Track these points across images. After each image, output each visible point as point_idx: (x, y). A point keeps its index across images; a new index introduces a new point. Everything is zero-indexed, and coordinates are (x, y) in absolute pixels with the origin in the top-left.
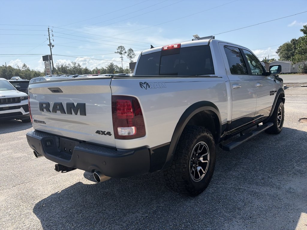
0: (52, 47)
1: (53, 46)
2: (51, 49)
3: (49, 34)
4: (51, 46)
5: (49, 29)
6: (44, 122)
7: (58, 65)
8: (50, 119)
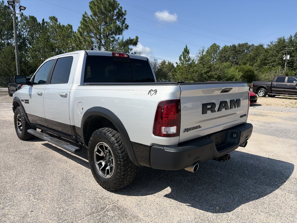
6: (199, 127)
8: (213, 119)
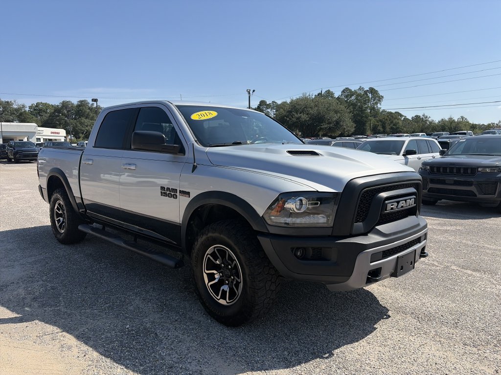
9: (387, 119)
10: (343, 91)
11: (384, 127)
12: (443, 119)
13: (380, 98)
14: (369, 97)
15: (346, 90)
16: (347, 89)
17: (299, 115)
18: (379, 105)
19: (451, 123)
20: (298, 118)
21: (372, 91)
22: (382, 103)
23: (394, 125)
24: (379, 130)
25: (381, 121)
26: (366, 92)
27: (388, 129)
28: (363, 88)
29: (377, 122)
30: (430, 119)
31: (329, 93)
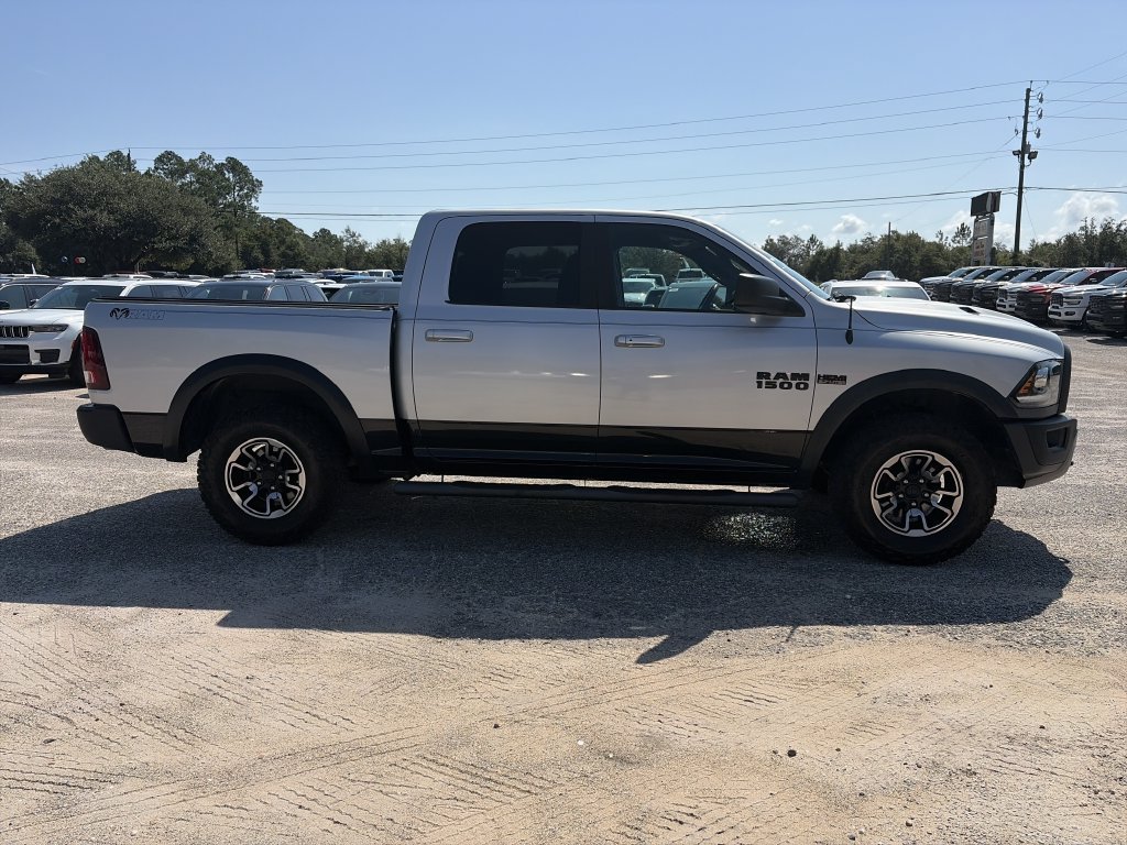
0: (1027, 161)
1: (1033, 156)
2: (1022, 167)
3: (1027, 112)
4: (1027, 155)
5: (1029, 91)
7: (1089, 223)
9: (270, 235)
10: (159, 160)
11: (266, 253)
12: (384, 242)
13: (255, 186)
14: (228, 179)
15: (166, 158)
16: (169, 153)
17: (90, 212)
18: (254, 203)
19: (401, 250)
20: (85, 221)
21: (234, 165)
22: (261, 197)
23: (289, 248)
24: (256, 258)
25: (257, 238)
26: (220, 167)
27: (275, 256)
28: (210, 156)
29: (250, 240)
30: (360, 240)
31: (120, 161)
